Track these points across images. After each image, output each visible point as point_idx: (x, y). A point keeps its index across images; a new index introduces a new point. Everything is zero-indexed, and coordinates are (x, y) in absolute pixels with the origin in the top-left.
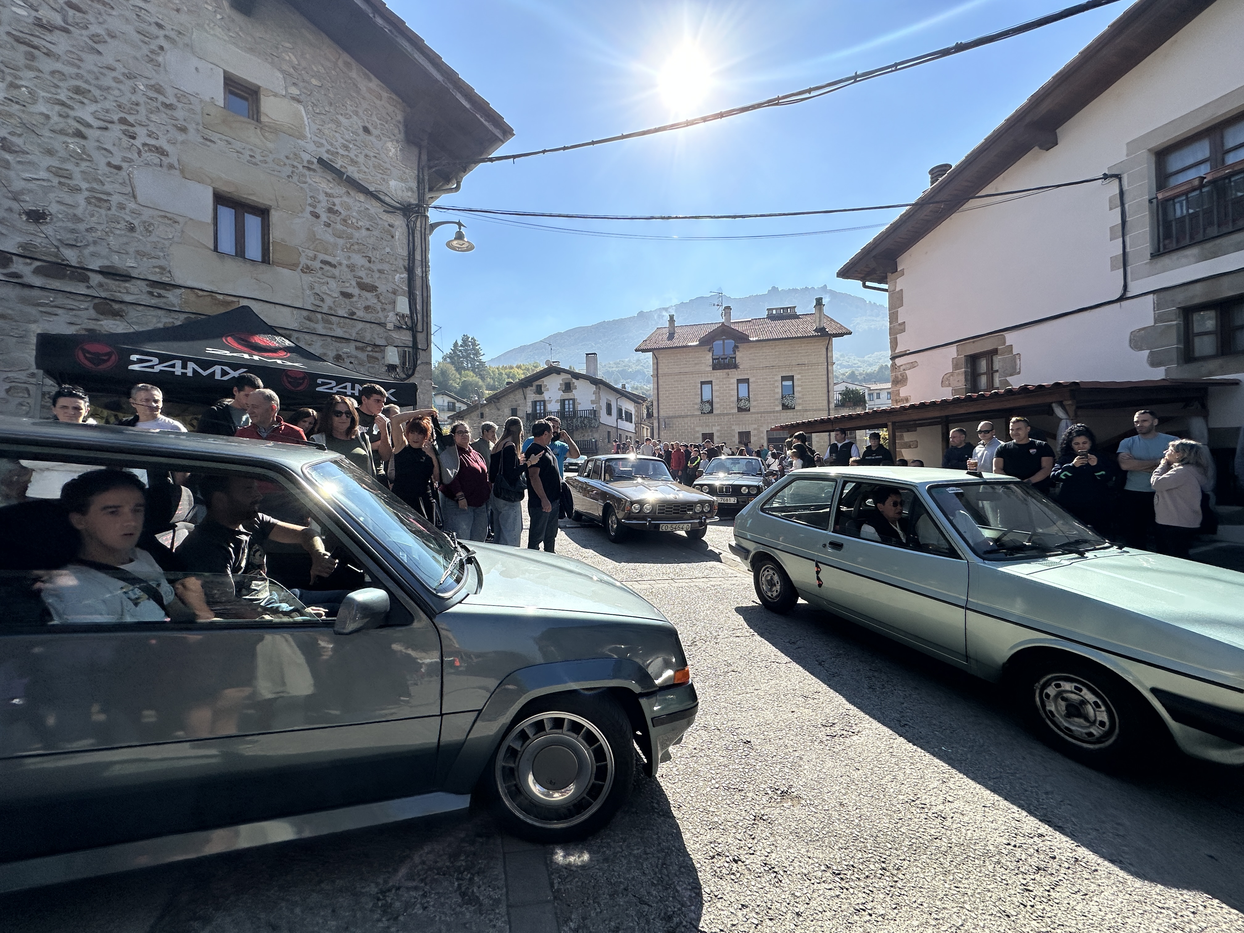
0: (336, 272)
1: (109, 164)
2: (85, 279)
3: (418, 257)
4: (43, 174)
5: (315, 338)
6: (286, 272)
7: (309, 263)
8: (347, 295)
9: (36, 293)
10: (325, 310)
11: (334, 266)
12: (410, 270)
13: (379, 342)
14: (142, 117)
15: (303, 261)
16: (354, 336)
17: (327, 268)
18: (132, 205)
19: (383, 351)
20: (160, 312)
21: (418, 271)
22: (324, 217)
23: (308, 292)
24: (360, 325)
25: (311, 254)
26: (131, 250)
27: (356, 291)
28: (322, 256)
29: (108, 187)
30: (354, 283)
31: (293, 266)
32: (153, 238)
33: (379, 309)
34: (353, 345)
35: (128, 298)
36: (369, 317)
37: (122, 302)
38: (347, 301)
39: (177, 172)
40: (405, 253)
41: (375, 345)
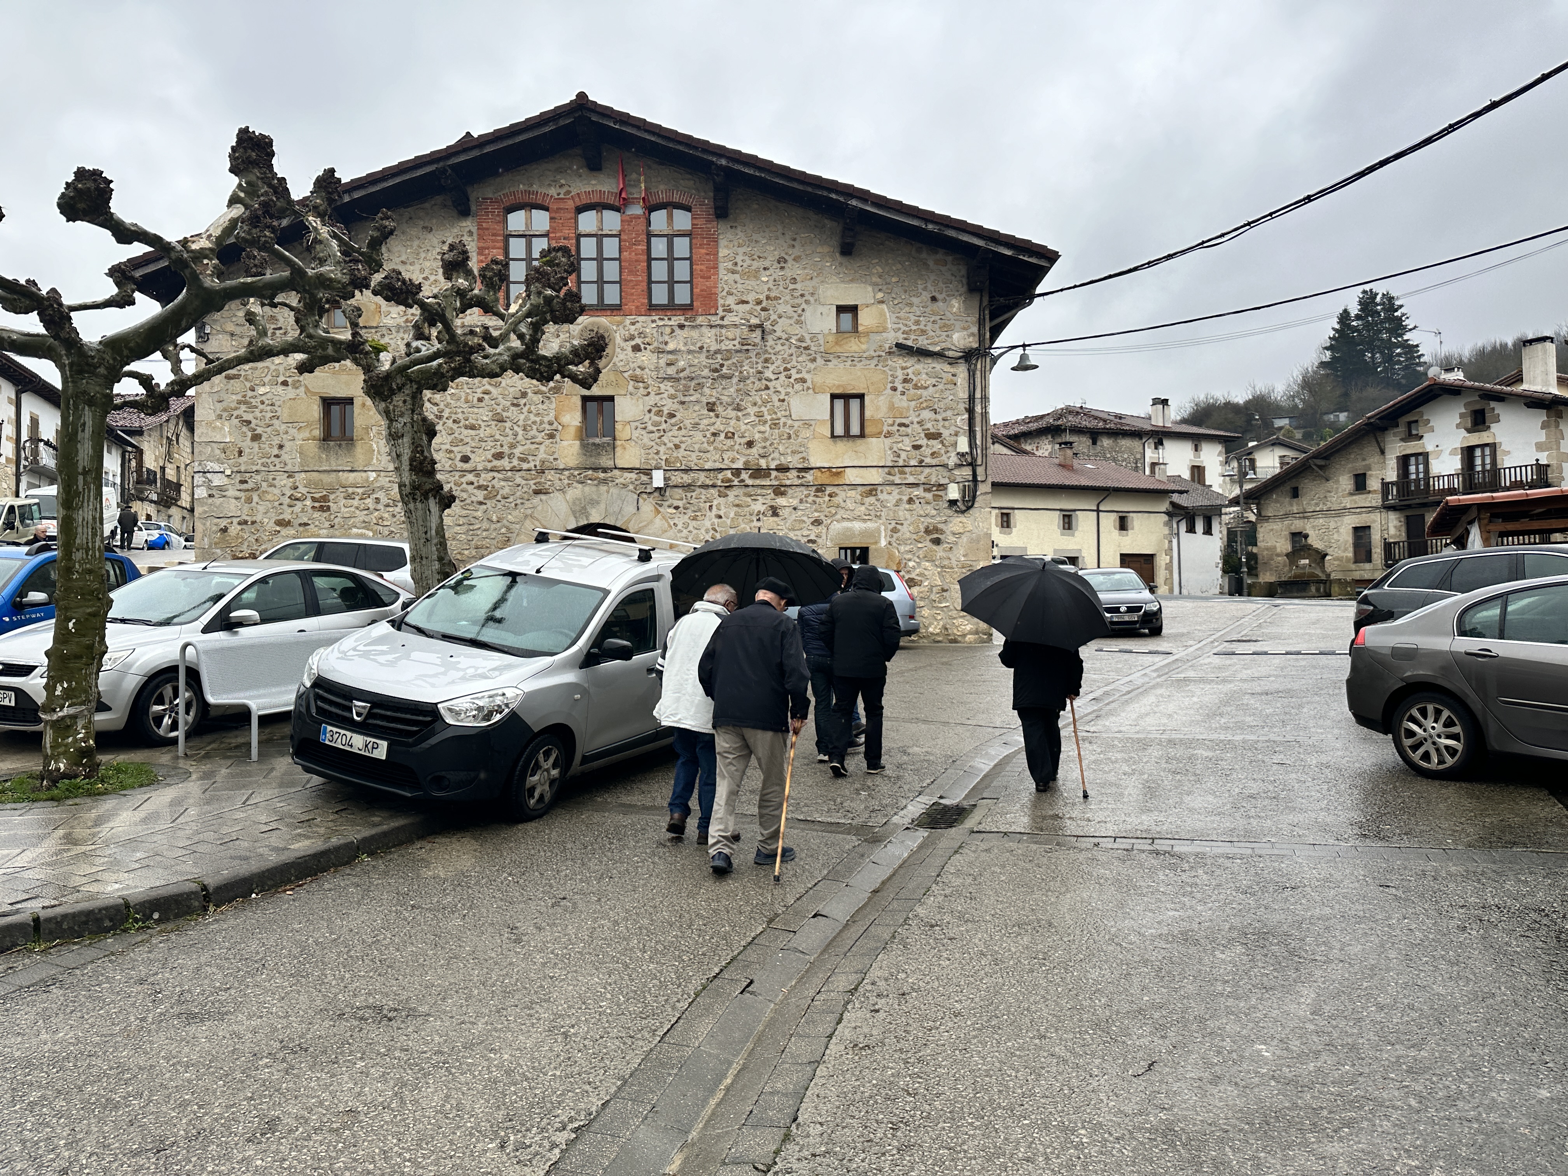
0: (909, 430)
1: (779, 400)
2: (769, 475)
3: (978, 395)
4: (753, 418)
5: (893, 488)
6: (874, 440)
7: (890, 428)
8: (917, 447)
9: (750, 489)
10: (901, 463)
11: (907, 426)
12: (971, 411)
13: (942, 482)
14: (794, 363)
15: (885, 429)
16: (923, 480)
17: (903, 428)
18: (790, 422)
19: (946, 489)
20: (803, 488)
21: (978, 409)
22: (900, 388)
23: (889, 452)
24: (927, 471)
25: (890, 421)
26: (789, 451)
27: (923, 442)
28: (898, 421)
29: (779, 414)
30: (923, 435)
31: (878, 435)
32: (800, 440)
33: (942, 452)
34: (921, 488)
35: (788, 482)
36: (934, 462)
37: (786, 486)
38: (917, 452)
39: (811, 391)
40: (966, 396)
41: (940, 485)
